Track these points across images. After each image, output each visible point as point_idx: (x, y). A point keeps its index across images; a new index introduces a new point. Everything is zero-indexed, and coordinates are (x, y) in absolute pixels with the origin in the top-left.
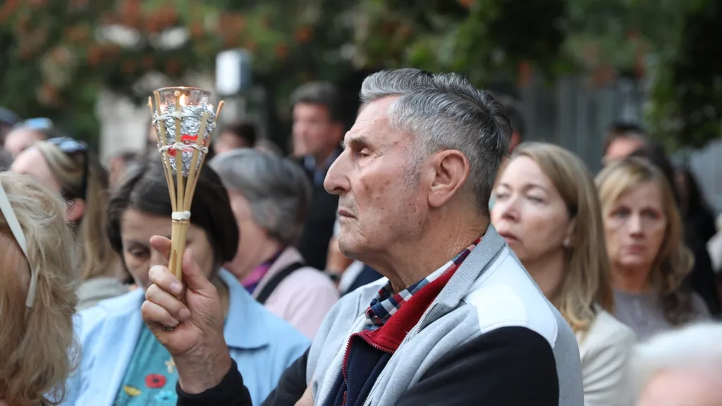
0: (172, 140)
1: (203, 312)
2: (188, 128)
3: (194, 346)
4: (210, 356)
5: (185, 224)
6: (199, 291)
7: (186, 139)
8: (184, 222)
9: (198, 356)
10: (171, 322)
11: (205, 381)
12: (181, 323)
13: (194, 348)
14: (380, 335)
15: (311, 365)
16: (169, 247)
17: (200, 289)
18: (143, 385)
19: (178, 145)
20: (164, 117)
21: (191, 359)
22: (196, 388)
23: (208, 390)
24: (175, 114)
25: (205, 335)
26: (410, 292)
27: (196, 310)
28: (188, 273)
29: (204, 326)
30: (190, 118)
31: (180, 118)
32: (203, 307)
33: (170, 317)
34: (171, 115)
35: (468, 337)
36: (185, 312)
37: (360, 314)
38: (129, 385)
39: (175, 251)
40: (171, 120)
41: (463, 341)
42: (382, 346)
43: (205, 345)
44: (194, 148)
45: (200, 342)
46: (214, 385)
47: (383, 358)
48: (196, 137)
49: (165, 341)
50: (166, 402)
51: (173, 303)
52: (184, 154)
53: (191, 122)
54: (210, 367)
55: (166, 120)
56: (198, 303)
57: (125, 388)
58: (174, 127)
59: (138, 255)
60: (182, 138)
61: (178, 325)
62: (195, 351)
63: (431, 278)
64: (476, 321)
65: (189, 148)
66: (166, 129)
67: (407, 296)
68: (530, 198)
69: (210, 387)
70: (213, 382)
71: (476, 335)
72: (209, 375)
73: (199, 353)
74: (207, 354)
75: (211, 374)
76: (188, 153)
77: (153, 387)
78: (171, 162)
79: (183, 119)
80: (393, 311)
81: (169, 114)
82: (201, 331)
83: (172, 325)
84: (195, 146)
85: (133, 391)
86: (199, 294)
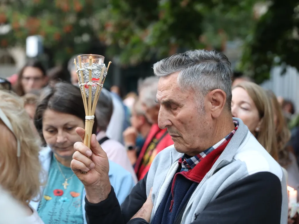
0: (87, 81)
1: (101, 164)
2: (95, 75)
3: (96, 181)
4: (103, 185)
5: (92, 122)
6: (99, 154)
7: (94, 80)
8: (92, 121)
9: (97, 186)
10: (86, 169)
11: (100, 197)
12: (90, 170)
13: (96, 182)
14: (191, 174)
15: (149, 186)
16: (84, 133)
17: (99, 153)
18: (52, 194)
19: (90, 83)
20: (83, 69)
21: (94, 187)
22: (96, 201)
23: (101, 202)
24: (89, 68)
25: (101, 175)
26: (205, 153)
27: (97, 163)
28: (94, 145)
29: (101, 171)
30: (96, 70)
31: (92, 70)
32: (101, 162)
33: (86, 167)
34: (87, 68)
35: (242, 177)
36: (93, 165)
37: (173, 162)
38: (46, 195)
39: (87, 135)
40: (87, 71)
41: (240, 178)
42: (193, 179)
43: (101, 180)
44: (98, 84)
45: (99, 179)
46: (104, 199)
47: (193, 185)
48: (99, 79)
49: (82, 178)
50: (65, 203)
51: (87, 160)
52: (93, 88)
53: (97, 72)
54: (103, 190)
55: (85, 71)
56: (99, 160)
57: (44, 197)
58: (88, 74)
59: (51, 132)
60: (92, 79)
61: (89, 171)
62: (96, 184)
63: (215, 147)
64: (246, 169)
65: (95, 85)
66: (84, 75)
67: (204, 155)
68: (242, 108)
69: (102, 200)
70: (104, 198)
71: (246, 176)
72: (102, 194)
73: (98, 184)
74: (102, 185)
75: (103, 194)
76: (95, 87)
77: (57, 196)
78: (86, 91)
79: (93, 70)
80: (197, 162)
81: (86, 68)
82: (100, 174)
83: (86, 171)
84: (98, 83)
85: (48, 198)
86: (99, 156)
